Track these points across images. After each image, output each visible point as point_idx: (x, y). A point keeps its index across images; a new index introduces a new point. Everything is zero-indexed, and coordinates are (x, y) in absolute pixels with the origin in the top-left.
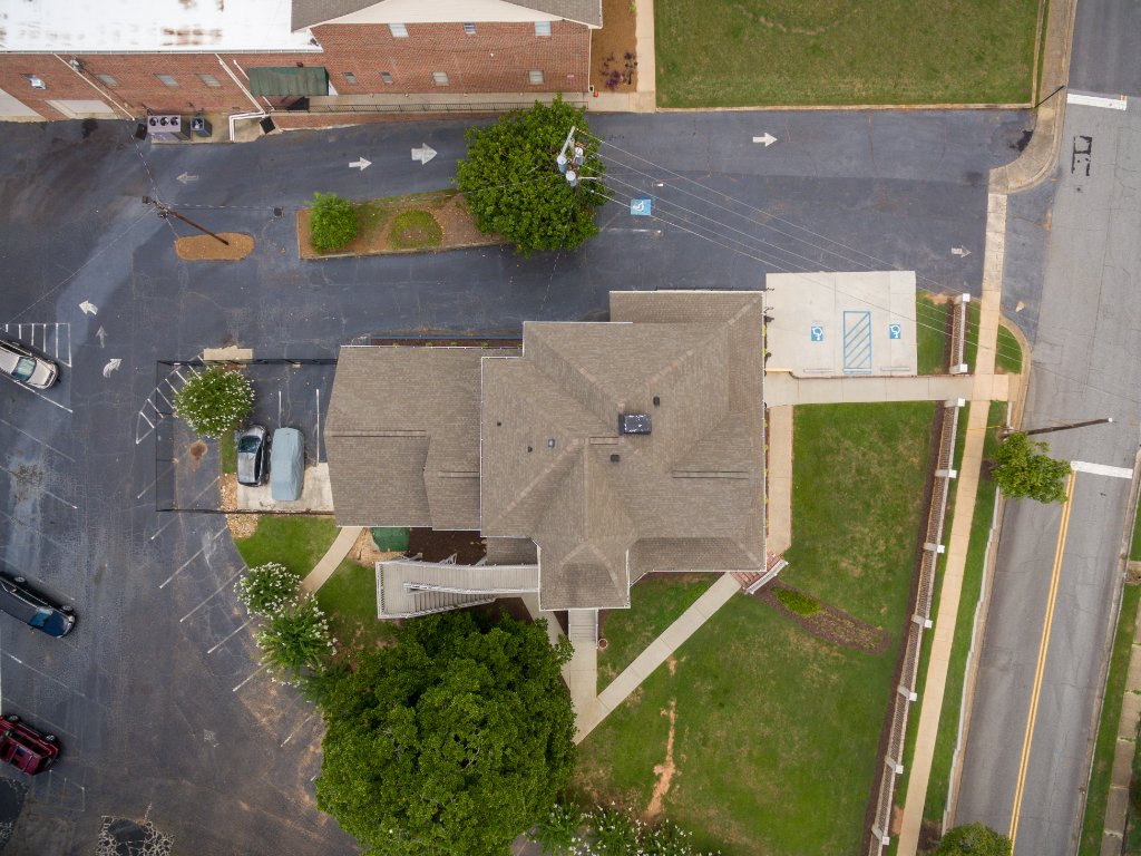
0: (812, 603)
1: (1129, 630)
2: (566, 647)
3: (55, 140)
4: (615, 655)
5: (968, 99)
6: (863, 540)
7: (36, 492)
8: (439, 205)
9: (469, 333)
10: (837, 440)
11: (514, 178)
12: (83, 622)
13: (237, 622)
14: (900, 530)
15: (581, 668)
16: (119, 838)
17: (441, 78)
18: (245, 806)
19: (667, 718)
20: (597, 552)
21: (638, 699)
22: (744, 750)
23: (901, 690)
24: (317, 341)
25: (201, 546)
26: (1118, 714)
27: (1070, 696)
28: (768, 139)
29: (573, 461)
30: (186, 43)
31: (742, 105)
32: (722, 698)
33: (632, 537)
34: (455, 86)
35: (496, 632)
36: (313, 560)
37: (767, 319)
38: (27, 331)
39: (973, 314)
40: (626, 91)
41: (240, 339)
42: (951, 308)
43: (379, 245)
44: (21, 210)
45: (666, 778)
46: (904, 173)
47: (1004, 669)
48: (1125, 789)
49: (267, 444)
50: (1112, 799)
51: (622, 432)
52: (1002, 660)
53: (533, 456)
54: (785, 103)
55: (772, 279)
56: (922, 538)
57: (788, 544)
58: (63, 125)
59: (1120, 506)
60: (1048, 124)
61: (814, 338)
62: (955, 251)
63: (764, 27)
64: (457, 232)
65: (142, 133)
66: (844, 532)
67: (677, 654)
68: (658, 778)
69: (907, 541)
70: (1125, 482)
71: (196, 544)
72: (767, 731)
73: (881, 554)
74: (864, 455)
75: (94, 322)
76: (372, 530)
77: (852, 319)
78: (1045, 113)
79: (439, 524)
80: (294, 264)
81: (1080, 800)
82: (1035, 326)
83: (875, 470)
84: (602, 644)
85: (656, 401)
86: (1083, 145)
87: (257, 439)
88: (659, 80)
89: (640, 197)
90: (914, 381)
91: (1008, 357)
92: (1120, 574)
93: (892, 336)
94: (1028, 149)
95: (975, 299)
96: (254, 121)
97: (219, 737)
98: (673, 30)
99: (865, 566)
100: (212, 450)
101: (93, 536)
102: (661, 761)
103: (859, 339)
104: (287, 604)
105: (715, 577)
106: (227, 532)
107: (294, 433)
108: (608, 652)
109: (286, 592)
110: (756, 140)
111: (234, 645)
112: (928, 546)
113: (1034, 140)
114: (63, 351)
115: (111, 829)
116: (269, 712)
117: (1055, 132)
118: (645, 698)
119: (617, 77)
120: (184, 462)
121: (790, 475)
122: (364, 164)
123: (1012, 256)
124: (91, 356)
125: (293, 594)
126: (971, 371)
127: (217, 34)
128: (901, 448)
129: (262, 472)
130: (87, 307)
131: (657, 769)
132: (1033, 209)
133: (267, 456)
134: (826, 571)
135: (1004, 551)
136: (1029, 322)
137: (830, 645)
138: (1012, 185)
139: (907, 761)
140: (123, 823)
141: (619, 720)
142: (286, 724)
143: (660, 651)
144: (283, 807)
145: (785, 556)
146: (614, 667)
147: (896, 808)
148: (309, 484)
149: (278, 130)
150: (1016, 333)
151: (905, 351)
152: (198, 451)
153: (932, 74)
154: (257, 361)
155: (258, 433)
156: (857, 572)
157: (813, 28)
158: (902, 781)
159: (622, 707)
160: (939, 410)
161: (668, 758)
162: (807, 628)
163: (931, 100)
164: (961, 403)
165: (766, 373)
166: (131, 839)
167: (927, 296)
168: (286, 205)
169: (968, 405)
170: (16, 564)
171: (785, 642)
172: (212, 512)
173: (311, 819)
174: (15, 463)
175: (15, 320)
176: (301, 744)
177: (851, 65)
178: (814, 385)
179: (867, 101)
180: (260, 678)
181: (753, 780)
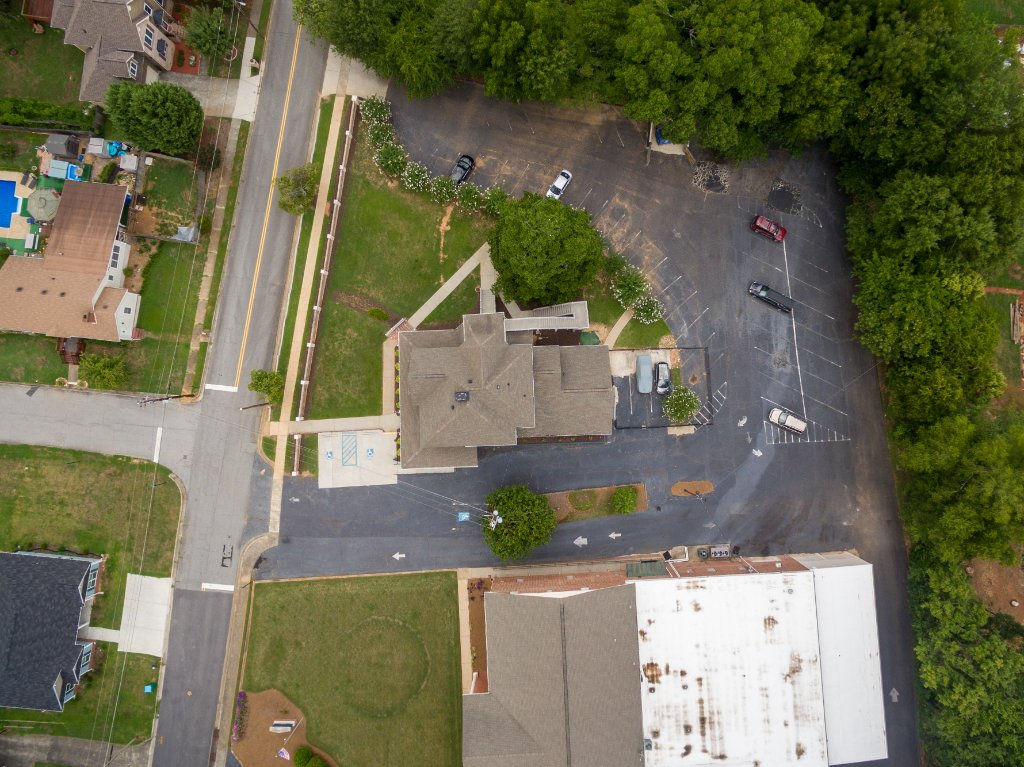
0: (372, 315)
1: (209, 307)
2: (495, 289)
3: (783, 544)
4: (473, 281)
5: (289, 584)
6: (346, 347)
7: (776, 355)
8: (571, 515)
9: (553, 447)
10: (360, 398)
11: (526, 518)
12: (746, 289)
13: (667, 292)
14: (327, 353)
15: (489, 278)
16: (719, 184)
17: (570, 578)
18: (657, 201)
19: (445, 253)
20: (479, 340)
21: (459, 262)
22: (405, 239)
23: (327, 273)
24: (634, 440)
25: (689, 330)
26: (216, 265)
27: (239, 272)
28: (397, 556)
29: (488, 379)
30: (694, 582)
31: (410, 576)
32: (417, 265)
33: (462, 347)
34: (563, 576)
35: (528, 298)
36: (628, 326)
37: (397, 459)
38: (789, 439)
39: (289, 466)
40: (473, 579)
41: (675, 439)
42: (300, 470)
43: (602, 492)
44: (798, 505)
45: (444, 224)
46: (324, 541)
47: (273, 285)
48: (214, 228)
49: (655, 384)
50: (220, 224)
51: (468, 393)
52: (274, 289)
53: (507, 381)
54: (389, 576)
55: (394, 481)
56: (316, 348)
57: (384, 343)
58: (781, 552)
59: (212, 371)
60: (245, 573)
61: (372, 450)
62: (297, 500)
63: (400, 619)
64: (561, 501)
65: (736, 551)
66: (355, 351)
67: (440, 285)
68: (448, 224)
69: (323, 347)
70: (210, 381)
71: (692, 331)
72: (393, 249)
73: (337, 340)
74: (346, 391)
75: (754, 445)
76: (599, 343)
77: (352, 461)
78: (247, 579)
79: (554, 350)
80: (649, 481)
81: (234, 222)
82: (255, 462)
83: (340, 384)
84: (478, 290)
85: (453, 408)
86: (227, 562)
87: (662, 387)
88: (456, 586)
89: (465, 522)
90: (319, 430)
91: (269, 445)
92: (213, 335)
93: (331, 453)
94: (257, 558)
95: (288, 475)
96: (675, 558)
97: (672, 235)
98: (449, 615)
99: (344, 334)
100: (686, 380)
101: (745, 334)
102: (447, 232)
103: (348, 451)
104: (637, 304)
105: (421, 327)
106: (675, 338)
107: (641, 390)
108: (475, 286)
109: (638, 310)
110: (404, 556)
111: (668, 281)
112: (314, 345)
113: (253, 563)
114: (769, 429)
115: (723, 188)
116: (648, 248)
117: (242, 569)
118: (455, 263)
119: (479, 587)
120: (700, 373)
121: (384, 379)
122: (613, 536)
123: (267, 499)
124: (755, 426)
125: (636, 309)
126: (291, 438)
127: (679, 588)
128: (327, 396)
129: (656, 372)
130: (758, 453)
131: (449, 228)
132: (255, 524)
133: (654, 378)
134: (365, 331)
135: (272, 344)
136: (258, 464)
137: (362, 294)
138: (266, 538)
139: (324, 240)
140: (718, 191)
141: (469, 252)
142: (639, 242)
143: (449, 287)
144: (638, 201)
145: (386, 338)
146: (472, 278)
147: (328, 215)
148: (633, 364)
149: (661, 553)
150: (266, 459)
151: (324, 446)
152: (694, 379)
153: (308, 597)
154: (665, 427)
156: (349, 331)
157: (373, 620)
158: (326, 229)
159: (467, 258)
160: (306, 417)
161: (443, 234)
162: (373, 301)
163: (310, 583)
164: (298, 419)
165: (398, 430)
166: (713, 183)
167: (312, 475)
168: (654, 512)
169: (293, 418)
170: (784, 318)
171: (384, 294)
172: (684, 349)
173: (623, 196)
174: (788, 369)
175: (796, 445)
176: (630, 233)
177: (353, 600)
178: (371, 425)
179: (344, 580)
180: (653, 265)
181: (400, 225)
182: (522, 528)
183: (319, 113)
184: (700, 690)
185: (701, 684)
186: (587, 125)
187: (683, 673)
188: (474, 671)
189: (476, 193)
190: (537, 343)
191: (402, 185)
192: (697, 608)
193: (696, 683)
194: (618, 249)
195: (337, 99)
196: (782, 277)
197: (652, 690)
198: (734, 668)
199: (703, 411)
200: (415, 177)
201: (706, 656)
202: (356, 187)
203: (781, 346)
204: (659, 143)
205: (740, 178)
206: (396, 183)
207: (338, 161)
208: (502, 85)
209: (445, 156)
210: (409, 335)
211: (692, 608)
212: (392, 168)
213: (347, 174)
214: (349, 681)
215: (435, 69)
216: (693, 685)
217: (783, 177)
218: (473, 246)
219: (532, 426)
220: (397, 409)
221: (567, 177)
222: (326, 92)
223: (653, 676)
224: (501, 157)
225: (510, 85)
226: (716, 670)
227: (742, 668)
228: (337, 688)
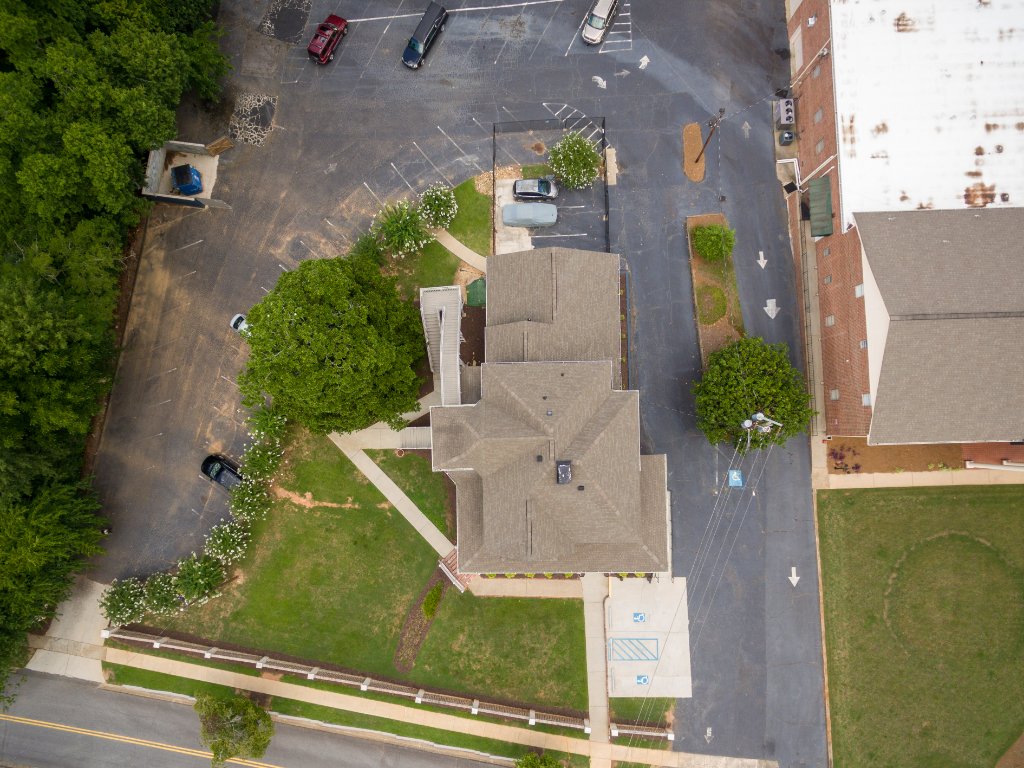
0: (432, 612)
2: (400, 425)
3: (772, 30)
4: (390, 461)
5: (836, 746)
6: (480, 651)
7: (506, 35)
8: (732, 321)
9: (633, 347)
10: (556, 633)
11: (749, 380)
12: (413, 73)
13: (414, 183)
14: (488, 682)
15: (383, 436)
16: (263, 109)
17: (830, 321)
18: (283, 195)
19: (346, 501)
20: (474, 447)
21: (359, 479)
22: (323, 560)
23: (367, 680)
24: (624, 232)
25: (469, 153)
28: (794, 579)
29: (537, 429)
30: (844, 132)
31: (822, 558)
32: (361, 543)
33: (484, 473)
34: (826, 332)
35: (412, 375)
36: (461, 236)
37: (649, 577)
38: (625, 19)
39: (658, 743)
40: (829, 466)
41: (623, 175)
42: (663, 726)
43: (699, 277)
44: (717, 8)
45: (302, 501)
46: (772, 690)
47: (383, 763)
49: (545, 199)
51: (559, 463)
52: (390, 761)
53: (540, 400)
54: (825, 593)
55: (682, 582)
56: (482, 699)
57: (476, 594)
58: (784, 34)
61: (636, 615)
62: (709, 731)
63: (888, 577)
64: (712, 333)
65: (781, 93)
66: (486, 638)
67: (393, 509)
68: (302, 495)
69: (479, 687)
71: (469, 150)
72: (337, 578)
73: (469, 666)
74: (545, 654)
75: (634, 68)
76: (483, 280)
77: (652, 646)
79: (491, 334)
80: (682, 213)
83: (535, 662)
84: (400, 452)
85: (581, 488)
87: (548, 192)
88: (839, 491)
89: (744, 477)
90: (604, 695)
93: (639, 678)
95: (671, 746)
96: (793, 178)
97: (331, 174)
98: (882, 503)
99: (460, 654)
100: (539, 159)
101: (476, 76)
102: (315, 498)
103: (636, 651)
104: (428, 220)
105: (452, 539)
106: (479, 173)
107: (553, 219)
108: (395, 458)
109: (437, 220)
110: (794, 569)
111: (397, 182)
112: (476, 703)
114: (610, 46)
115: (268, 103)
116: (349, 209)
118: (361, 485)
119: (839, 459)
120: (530, 138)
121: (529, 595)
122: (762, 263)
124: (607, 66)
125: (435, 224)
126: (614, 740)
127: (852, 155)
128: (552, 683)
129: (524, 197)
130: (645, 61)
131: (309, 495)
133: (536, 200)
134: (457, 623)
137: (401, 626)
139: (317, 684)
140: (272, 111)
141: (344, 465)
142: (341, 221)
143: (395, 497)
144: (283, 222)
145: (468, 591)
146: (383, 462)
147: (281, 675)
148: (515, 230)
149: (787, 196)
151: (628, 687)
152: (538, 148)
153: (856, 715)
154: (606, 187)
155: (553, 193)
156: (456, 648)
157: (889, 617)
158: (301, 680)
159: (354, 468)
160: (582, 715)
161: (317, 503)
162: (413, 609)
163: (834, 714)
164: (587, 730)
165: (607, 575)
166: (262, 117)
167: (672, 707)
168: (728, 204)
169: (586, 737)
170: (454, 24)
171: (402, 591)
172: (494, 161)
173: (274, 242)
174: (527, 18)
175: (633, 10)
176: (326, 233)
177: (860, 648)
178: (599, 615)
179: (830, 660)
180: (374, 202)
181: (301, 567)
182: (764, 387)
183: (128, 687)
184: (1004, 127)
185: (995, 126)
186: (169, 291)
187: (979, 152)
188: (964, 467)
189: (254, 452)
190: (480, 359)
191: (242, 563)
192: (882, 128)
193: (993, 132)
194: (347, 250)
195: (109, 660)
196: (399, 26)
197: (1004, 198)
198: (970, 77)
199: (585, 135)
200: (227, 543)
201: (954, 117)
202: (242, 631)
203: (494, 28)
204: (200, 191)
205: (255, 79)
206: (238, 572)
207: (199, 660)
208: (64, 403)
209: (204, 499)
210: (465, 557)
211: (882, 135)
212: (213, 578)
213: (222, 645)
214: (981, 654)
215: (44, 511)
216: (996, 138)
217: (257, 22)
218: (337, 459)
219: (609, 367)
220: (575, 577)
221: (240, 319)
222: (97, 676)
223: (984, 196)
224: (210, 416)
225: (63, 388)
226: (974, 103)
227: (970, 66)
228: (991, 674)
